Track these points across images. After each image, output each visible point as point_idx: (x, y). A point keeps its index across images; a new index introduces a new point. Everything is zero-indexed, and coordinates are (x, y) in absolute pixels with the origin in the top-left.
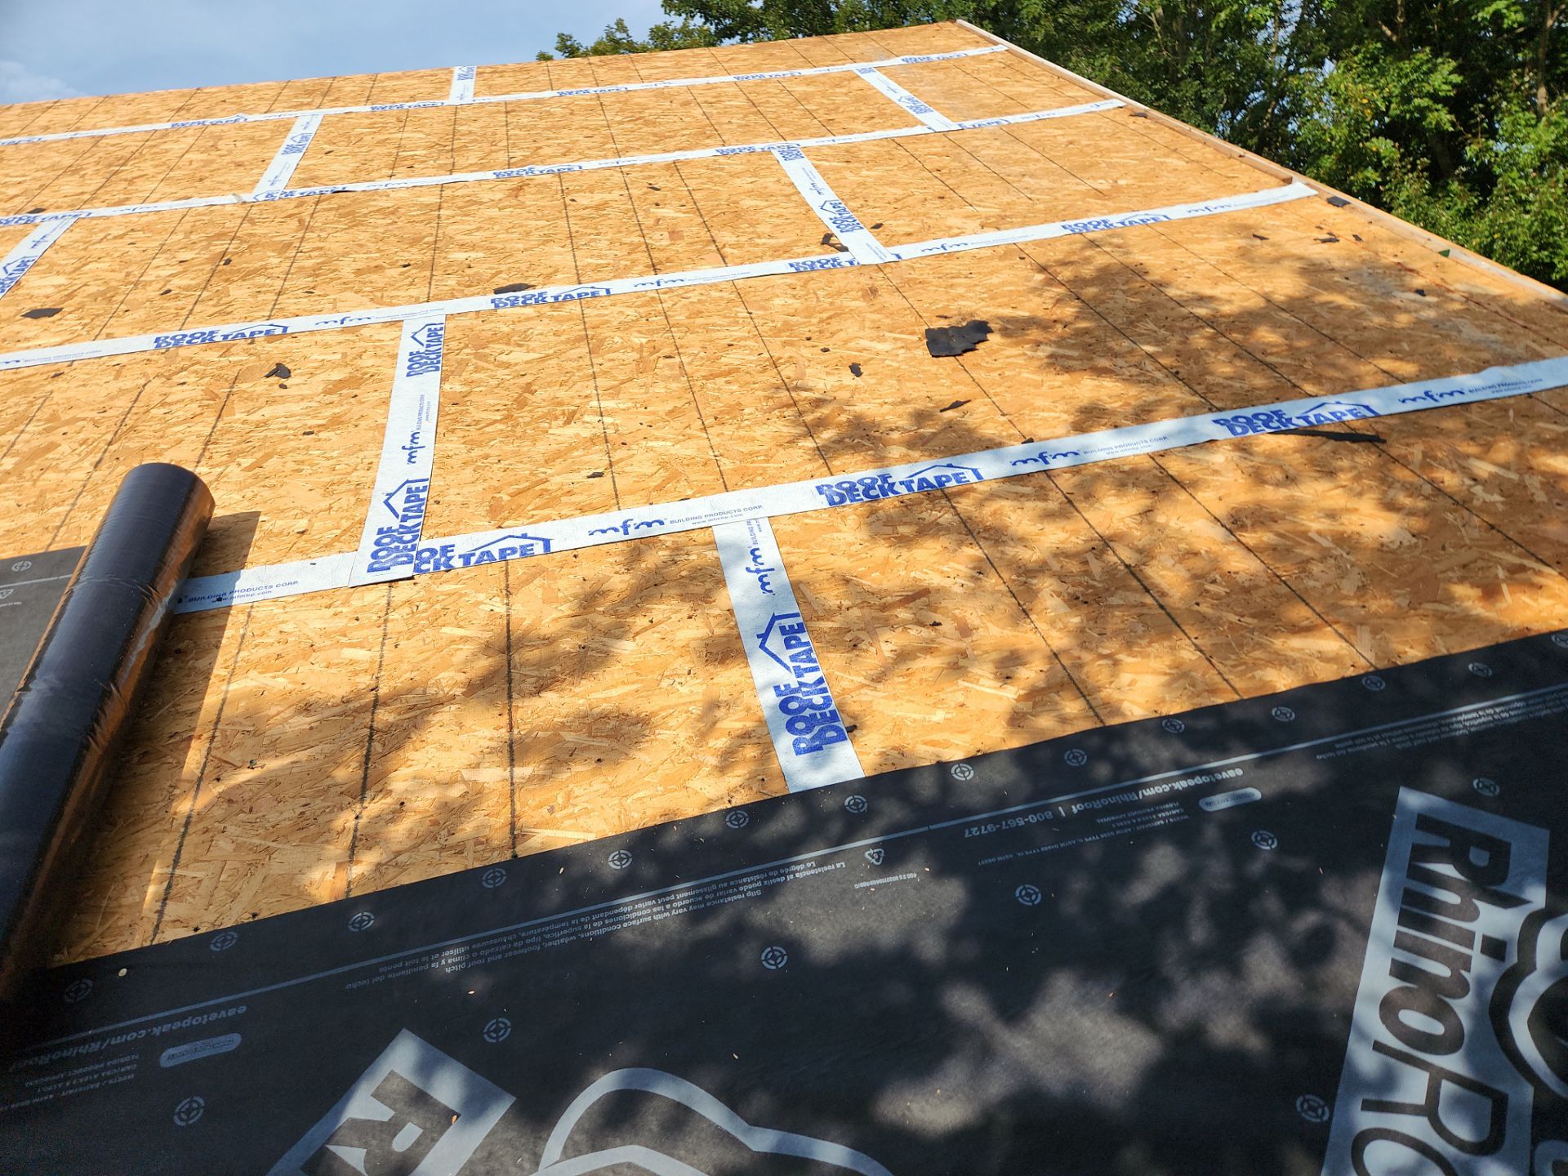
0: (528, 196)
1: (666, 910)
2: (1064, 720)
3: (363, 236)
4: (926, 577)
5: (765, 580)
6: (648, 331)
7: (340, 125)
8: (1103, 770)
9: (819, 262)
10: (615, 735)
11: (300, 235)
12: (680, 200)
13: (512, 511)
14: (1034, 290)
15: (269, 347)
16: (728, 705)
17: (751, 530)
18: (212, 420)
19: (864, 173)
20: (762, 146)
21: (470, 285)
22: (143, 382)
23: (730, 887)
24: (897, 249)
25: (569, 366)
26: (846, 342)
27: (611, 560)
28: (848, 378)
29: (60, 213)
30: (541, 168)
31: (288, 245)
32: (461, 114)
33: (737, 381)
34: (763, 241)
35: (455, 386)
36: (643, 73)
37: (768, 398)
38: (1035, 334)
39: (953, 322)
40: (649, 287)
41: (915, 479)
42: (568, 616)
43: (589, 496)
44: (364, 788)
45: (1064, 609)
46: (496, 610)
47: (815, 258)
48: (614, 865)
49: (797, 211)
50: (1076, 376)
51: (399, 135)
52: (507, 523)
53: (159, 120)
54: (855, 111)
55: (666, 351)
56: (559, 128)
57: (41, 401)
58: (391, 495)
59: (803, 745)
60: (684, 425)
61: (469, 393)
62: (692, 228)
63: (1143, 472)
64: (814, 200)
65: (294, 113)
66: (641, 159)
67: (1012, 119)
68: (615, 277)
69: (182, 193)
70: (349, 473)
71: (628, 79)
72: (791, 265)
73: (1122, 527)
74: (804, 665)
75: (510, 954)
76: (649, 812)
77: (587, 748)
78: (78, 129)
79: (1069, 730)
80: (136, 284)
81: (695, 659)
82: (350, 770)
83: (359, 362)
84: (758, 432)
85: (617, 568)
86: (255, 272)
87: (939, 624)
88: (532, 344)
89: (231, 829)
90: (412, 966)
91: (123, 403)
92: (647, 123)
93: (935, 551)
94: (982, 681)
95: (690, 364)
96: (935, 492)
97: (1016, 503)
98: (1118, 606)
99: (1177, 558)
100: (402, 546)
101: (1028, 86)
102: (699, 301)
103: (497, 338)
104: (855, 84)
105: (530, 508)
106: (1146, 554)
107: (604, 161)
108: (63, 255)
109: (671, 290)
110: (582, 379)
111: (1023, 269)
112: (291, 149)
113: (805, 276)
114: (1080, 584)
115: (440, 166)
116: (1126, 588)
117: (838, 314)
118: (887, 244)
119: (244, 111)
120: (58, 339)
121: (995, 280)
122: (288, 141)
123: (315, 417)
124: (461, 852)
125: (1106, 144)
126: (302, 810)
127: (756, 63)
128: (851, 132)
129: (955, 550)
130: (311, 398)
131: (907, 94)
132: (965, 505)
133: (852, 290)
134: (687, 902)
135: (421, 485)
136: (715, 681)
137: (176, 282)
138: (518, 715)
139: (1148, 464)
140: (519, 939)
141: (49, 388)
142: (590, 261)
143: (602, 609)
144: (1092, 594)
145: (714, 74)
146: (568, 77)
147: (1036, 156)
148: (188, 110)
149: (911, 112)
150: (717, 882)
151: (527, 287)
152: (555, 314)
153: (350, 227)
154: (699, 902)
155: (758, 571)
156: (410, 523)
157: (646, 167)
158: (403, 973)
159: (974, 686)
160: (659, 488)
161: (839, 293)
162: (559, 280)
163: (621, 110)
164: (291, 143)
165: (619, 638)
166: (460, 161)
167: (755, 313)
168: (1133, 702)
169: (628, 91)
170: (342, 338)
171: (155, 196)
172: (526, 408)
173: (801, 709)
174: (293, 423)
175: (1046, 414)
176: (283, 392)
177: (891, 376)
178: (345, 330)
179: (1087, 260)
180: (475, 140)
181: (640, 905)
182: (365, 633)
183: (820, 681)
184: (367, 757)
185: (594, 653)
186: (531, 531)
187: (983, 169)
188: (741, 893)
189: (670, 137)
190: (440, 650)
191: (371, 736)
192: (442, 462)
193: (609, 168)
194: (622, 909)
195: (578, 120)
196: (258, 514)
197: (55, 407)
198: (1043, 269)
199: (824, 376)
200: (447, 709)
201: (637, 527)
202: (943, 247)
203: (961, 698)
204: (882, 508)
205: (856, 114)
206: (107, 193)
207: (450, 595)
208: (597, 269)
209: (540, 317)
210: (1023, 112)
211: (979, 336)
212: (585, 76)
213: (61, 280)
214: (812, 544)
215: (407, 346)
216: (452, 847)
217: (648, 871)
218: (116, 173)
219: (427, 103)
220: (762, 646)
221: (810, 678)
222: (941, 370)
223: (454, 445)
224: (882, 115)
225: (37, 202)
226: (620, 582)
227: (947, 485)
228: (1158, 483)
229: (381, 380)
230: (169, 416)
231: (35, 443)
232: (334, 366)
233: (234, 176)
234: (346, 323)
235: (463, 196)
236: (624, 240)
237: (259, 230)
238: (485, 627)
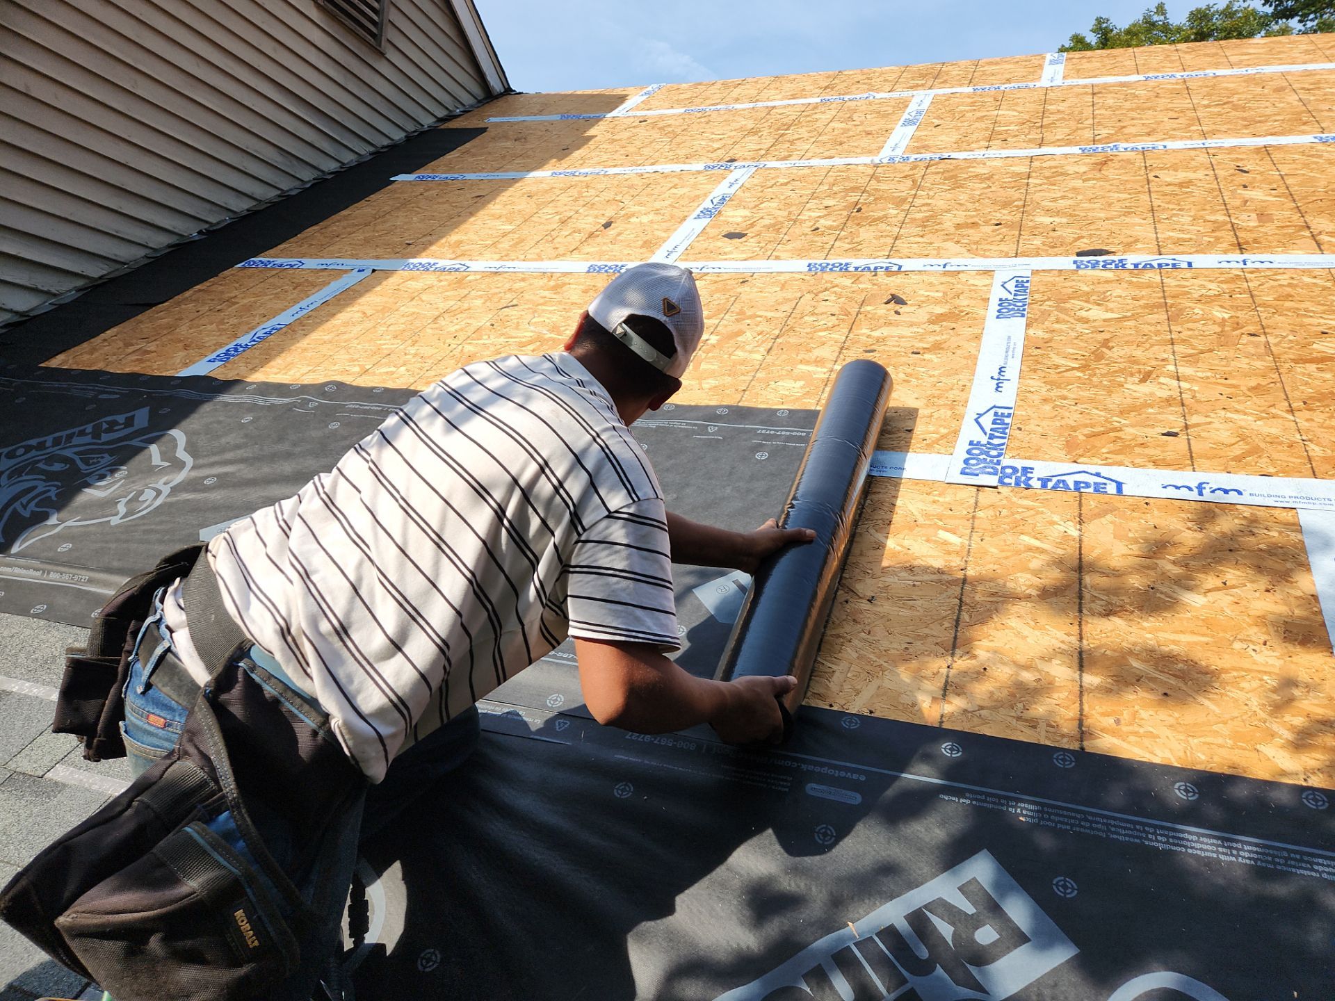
0: (1111, 170)
3: (963, 197)
6: (1231, 307)
7: (947, 103)
10: (1182, 677)
11: (913, 192)
12: (1267, 183)
13: (1086, 451)
15: (888, 280)
16: (1308, 688)
18: (846, 331)
21: (1054, 247)
22: (799, 294)
25: (1146, 329)
27: (1183, 515)
29: (745, 164)
30: (1125, 145)
31: (904, 200)
32: (1051, 95)
33: (1332, 371)
35: (1038, 333)
36: (1233, 59)
40: (1234, 265)
42: (1138, 556)
43: (1163, 451)
44: (954, 647)
46: (1070, 532)
48: (1180, 793)
51: (996, 112)
52: (1081, 460)
53: (812, 96)
55: (1251, 328)
56: (1143, 109)
57: (733, 299)
58: (980, 415)
60: (1269, 404)
61: (1050, 341)
62: (1283, 212)
65: (911, 93)
66: (1229, 142)
68: (1198, 252)
69: (827, 154)
70: (947, 391)
71: (1217, 65)
77: (1152, 680)
78: (758, 100)
80: (795, 221)
81: (1272, 633)
82: (943, 627)
83: (957, 302)
85: (1190, 525)
88: (1111, 305)
90: (993, 803)
92: (1236, 108)
95: (1276, 344)
100: (989, 459)
102: (1289, 285)
103: (1077, 295)
105: (1104, 451)
107: (1189, 142)
108: (748, 195)
109: (1258, 270)
110: (1159, 343)
112: (908, 122)
115: (1030, 141)
119: (873, 90)
120: (745, 256)
122: (906, 116)
123: (921, 341)
124: (1034, 727)
126: (906, 646)
135: (1006, 412)
136: (1294, 659)
137: (823, 222)
138: (1087, 629)
141: (738, 291)
142: (1171, 234)
143: (1172, 558)
145: (1312, 61)
148: (833, 88)
151: (1107, 253)
152: (1134, 280)
153: (953, 189)
154: (1265, 861)
156: (996, 441)
157: (1232, 149)
160: (1238, 460)
162: (1139, 250)
163: (1209, 95)
164: (908, 117)
165: (1189, 589)
166: (1049, 136)
169: (1215, 76)
170: (944, 279)
171: (809, 155)
172: (1103, 362)
174: (904, 343)
176: (898, 317)
178: (945, 274)
180: (1063, 119)
182: (957, 522)
184: (957, 622)
185: (1163, 596)
186: (1105, 471)
188: (1317, 871)
189: (1260, 122)
190: (1018, 553)
191: (960, 607)
192: (1023, 395)
193: (1194, 149)
194: (1187, 836)
195: (1163, 102)
197: (743, 305)
200: (1024, 604)
201: (1213, 491)
206: (776, 150)
207: (1028, 509)
208: (1178, 242)
209: (1119, 281)
212: (1172, 62)
213: (747, 212)
215: (997, 294)
216: (1027, 720)
217: (1212, 813)
218: (782, 135)
219: (1020, 85)
223: (1035, 383)
225: (732, 154)
226: (1190, 538)
229: (975, 319)
230: (817, 323)
231: (729, 329)
232: (937, 302)
233: (864, 142)
234: (948, 268)
235: (1050, 168)
236: (1208, 218)
237: (883, 186)
238: (1058, 545)
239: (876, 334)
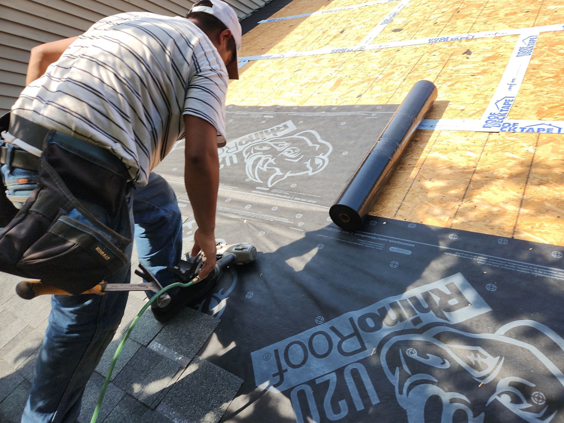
13: (547, 114)
15: (466, 43)
18: (441, 68)
22: (422, 54)
35: (536, 62)
44: (464, 198)
46: (530, 151)
48: (554, 255)
52: (544, 118)
57: (392, 58)
58: (498, 101)
61: (540, 66)
70: (484, 92)
77: (554, 211)
80: (427, 20)
82: (461, 190)
83: (498, 50)
86: (467, 15)
89: (420, 196)
91: (415, 60)
100: (498, 120)
105: (557, 114)
108: (406, 11)
123: (477, 69)
124: (493, 229)
126: (442, 197)
130: (476, 62)
135: (511, 99)
137: (439, 20)
138: (527, 190)
141: (395, 54)
156: (503, 112)
174: (469, 72)
176: (467, 60)
181: (559, 273)
182: (476, 148)
184: (467, 188)
186: (554, 123)
190: (502, 160)
191: (470, 182)
192: (522, 91)
194: (551, 271)
196: (449, 102)
197: (396, 60)
200: (500, 181)
207: (512, 141)
213: (405, 19)
215: (519, 45)
216: (490, 226)
223: (529, 85)
229: (505, 58)
230: (428, 66)
231: (388, 72)
232: (489, 51)
234: (497, 35)
238: (523, 156)
239: (455, 68)
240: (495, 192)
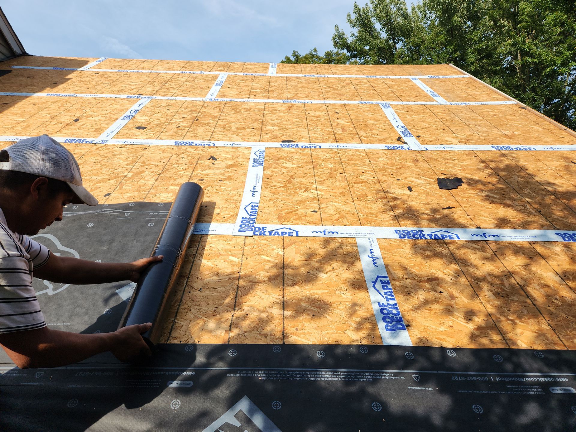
0: (293, 110)
1: (337, 378)
2: (492, 342)
3: (239, 117)
4: (436, 273)
5: (375, 261)
6: (334, 163)
7: (233, 78)
8: (509, 367)
9: (396, 147)
10: (319, 307)
11: (220, 114)
12: (346, 118)
13: (286, 219)
14: (479, 169)
15: (209, 150)
16: (361, 306)
17: (370, 242)
18: (191, 171)
19: (414, 116)
20: (376, 102)
21: (274, 138)
22: (171, 155)
23: (360, 375)
24: (426, 146)
25: (306, 171)
26: (406, 178)
27: (319, 243)
28: (407, 192)
29: (147, 96)
30: (298, 101)
31: (216, 117)
32: (272, 79)
33: (366, 186)
34: (376, 136)
35: (268, 172)
36: (334, 71)
37: (376, 194)
38: (480, 186)
39: (448, 176)
40: (334, 147)
41: (433, 234)
42: (304, 260)
43: (312, 218)
44: (235, 307)
45: (493, 297)
46: (280, 253)
47: (395, 145)
48: (318, 355)
49: (388, 127)
50: (498, 205)
51: (252, 84)
52: (284, 223)
53: (177, 70)
54: (410, 93)
55: (340, 171)
56: (304, 88)
57: (140, 156)
58: (246, 206)
59: (389, 328)
60: (346, 199)
61: (271, 176)
62: (350, 129)
63: (526, 248)
64: (395, 124)
65: (219, 73)
66: (332, 102)
67: (471, 103)
68: (323, 142)
69: (183, 95)
70: (233, 197)
71: (328, 73)
72: (386, 147)
73: (517, 269)
74: (389, 297)
75: (282, 378)
76: (331, 339)
77: (309, 310)
78: (152, 70)
79: (495, 347)
80: (169, 123)
81: (349, 286)
82: (231, 298)
83: (237, 159)
84: (373, 206)
85: (321, 246)
86: (206, 124)
87: (443, 293)
88: (294, 162)
89: (193, 310)
90: (249, 374)
91: (165, 160)
92: (334, 89)
93: (440, 264)
94: (459, 319)
95: (348, 177)
96: (440, 241)
97: (473, 251)
98: (516, 301)
99: (541, 286)
100: (249, 224)
101: (478, 91)
102: (352, 155)
103: (282, 158)
104: (410, 84)
105: (292, 219)
106: (527, 282)
107: (319, 101)
108: (147, 110)
109: (342, 149)
110: (310, 176)
111: (475, 161)
112: (218, 85)
113: (391, 151)
114: (500, 288)
115: (265, 96)
116: (519, 294)
117: (403, 167)
118: (422, 144)
119: (203, 70)
120: (145, 137)
121: (465, 163)
123: (223, 176)
124: (266, 337)
125: (510, 117)
126: (215, 309)
127: (374, 72)
128: (409, 101)
129: (449, 265)
130: (222, 169)
131: (430, 89)
132: (452, 248)
133: (409, 159)
134: (345, 376)
135: (256, 205)
136: (356, 295)
137: (181, 124)
138: (286, 292)
139: (528, 246)
140: (285, 374)
141: (143, 152)
142: (314, 135)
143: (315, 260)
144: (505, 294)
145: (358, 74)
146: (308, 70)
147: (481, 118)
148: (186, 68)
149: (431, 96)
150: (356, 372)
151: (292, 141)
152: (302, 152)
153: (236, 113)
154: (349, 378)
155: (372, 258)
156: (252, 217)
157: (334, 105)
158: (246, 375)
159: (456, 320)
160: (337, 220)
161: (404, 159)
162: (303, 141)
163: (326, 84)
164: (218, 83)
165: (321, 272)
166: (271, 95)
167: (372, 162)
168: (522, 341)
169: (328, 77)
170: (232, 150)
171: (175, 95)
172: (291, 184)
173: (388, 314)
174: (216, 177)
175: (485, 218)
176: (213, 165)
177: (423, 193)
178: (233, 148)
179: (501, 161)
180: (276, 89)
181: (327, 373)
182: (237, 252)
183: (395, 304)
184: (236, 295)
185: (312, 276)
186: (293, 227)
187: (459, 121)
188: (365, 378)
189: (342, 95)
190: (261, 263)
191: (238, 289)
192: (263, 198)
193: (321, 104)
194: (321, 373)
195: (311, 85)
197: (144, 159)
198: (483, 162)
199: (398, 189)
200: (262, 284)
201: (329, 233)
202: (444, 147)
203: (451, 324)
204: (420, 243)
205: (411, 94)
206: (161, 92)
207: (265, 244)
208: (316, 138)
209: (297, 152)
210: (475, 101)
211: (459, 184)
212: (314, 70)
213: (147, 118)
214: (393, 251)
215: (253, 157)
216: (263, 334)
217: (330, 361)
218: (164, 85)
219: (261, 74)
220: (374, 286)
221: (392, 302)
222: (443, 194)
223: (267, 193)
224: (420, 96)
225: (140, 92)
226: (321, 252)
227: (446, 239)
228: (533, 254)
229: (244, 167)
230: (178, 168)
231: (138, 170)
232: (229, 159)
234: (234, 146)
235: (272, 107)
236: (326, 129)
237: (207, 111)
238: (275, 258)
239: (204, 172)
240: (260, 297)
